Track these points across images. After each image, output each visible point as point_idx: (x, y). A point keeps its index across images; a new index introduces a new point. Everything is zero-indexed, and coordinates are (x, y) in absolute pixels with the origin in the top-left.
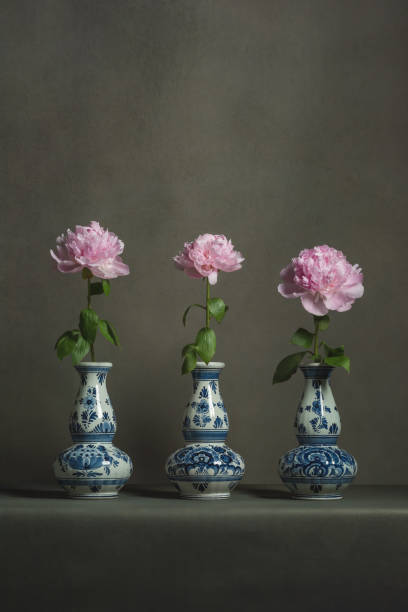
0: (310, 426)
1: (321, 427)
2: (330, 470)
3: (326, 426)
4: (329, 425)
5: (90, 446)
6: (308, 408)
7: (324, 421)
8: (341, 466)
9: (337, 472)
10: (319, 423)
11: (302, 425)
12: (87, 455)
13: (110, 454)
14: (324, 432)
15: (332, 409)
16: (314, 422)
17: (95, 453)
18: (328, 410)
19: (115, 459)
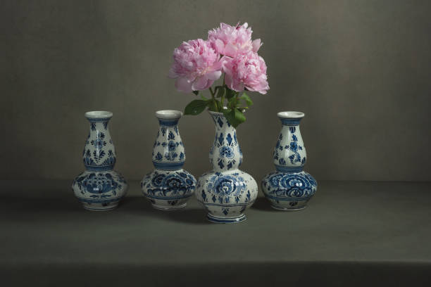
0: (289, 160)
1: (296, 161)
2: (305, 192)
3: (299, 160)
4: (302, 159)
5: (101, 175)
6: (287, 147)
7: (299, 157)
8: (311, 189)
9: (308, 193)
10: (295, 158)
11: (282, 159)
12: (99, 183)
13: (115, 180)
14: (299, 164)
15: (303, 148)
16: (292, 157)
17: (105, 181)
18: (301, 148)
19: (119, 183)
